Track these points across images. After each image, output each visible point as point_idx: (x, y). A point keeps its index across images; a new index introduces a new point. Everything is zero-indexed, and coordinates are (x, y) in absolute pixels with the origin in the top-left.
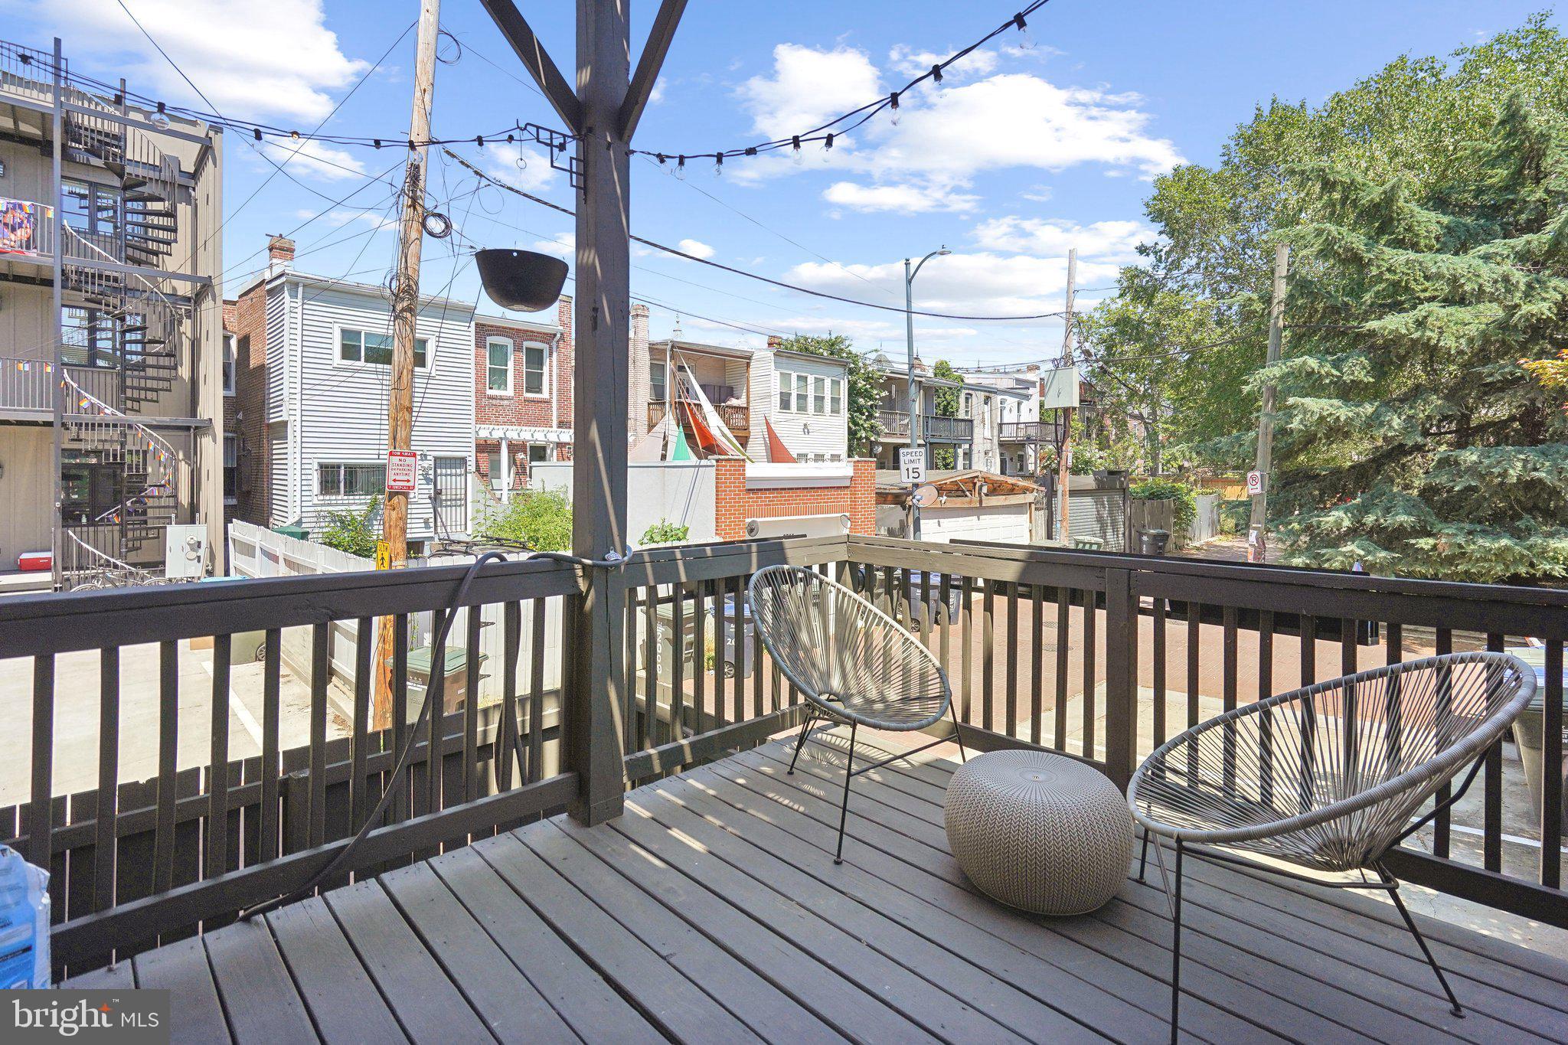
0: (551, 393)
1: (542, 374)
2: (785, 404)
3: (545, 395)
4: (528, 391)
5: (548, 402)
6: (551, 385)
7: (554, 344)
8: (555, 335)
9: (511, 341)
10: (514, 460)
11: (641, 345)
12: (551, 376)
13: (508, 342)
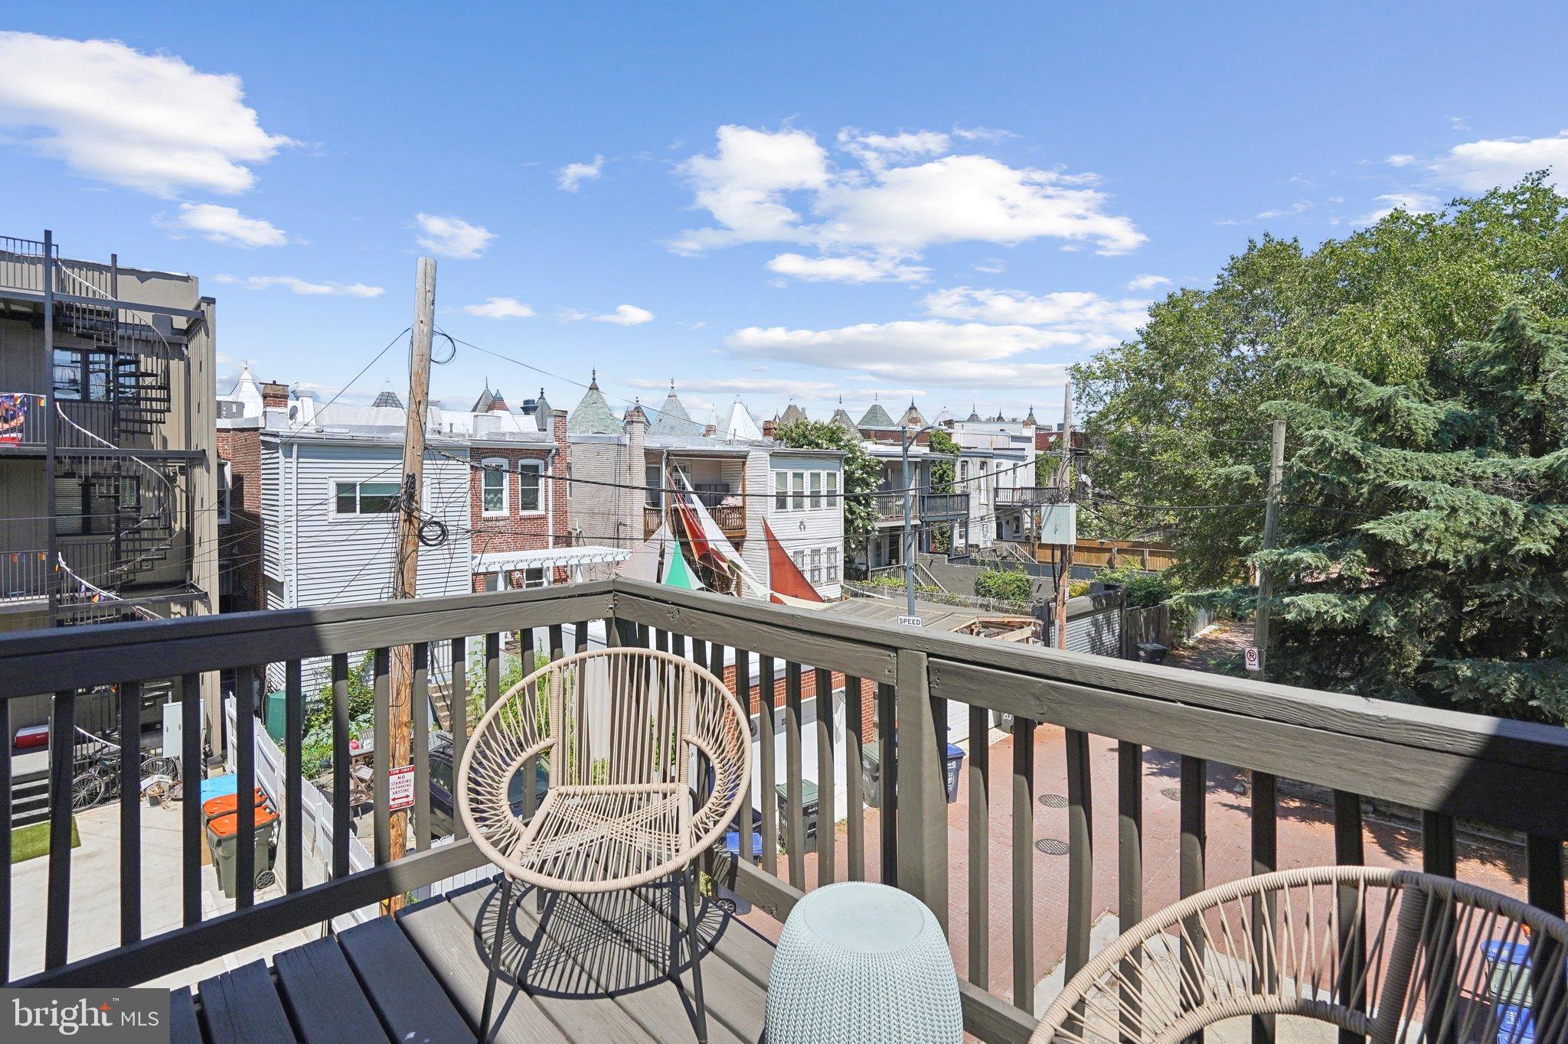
0: (547, 509)
1: (537, 490)
2: (781, 504)
3: (541, 511)
4: (523, 508)
5: (544, 518)
6: (547, 500)
7: (549, 460)
8: (550, 451)
9: (507, 461)
10: (511, 580)
11: (635, 452)
12: (546, 491)
13: (504, 463)
